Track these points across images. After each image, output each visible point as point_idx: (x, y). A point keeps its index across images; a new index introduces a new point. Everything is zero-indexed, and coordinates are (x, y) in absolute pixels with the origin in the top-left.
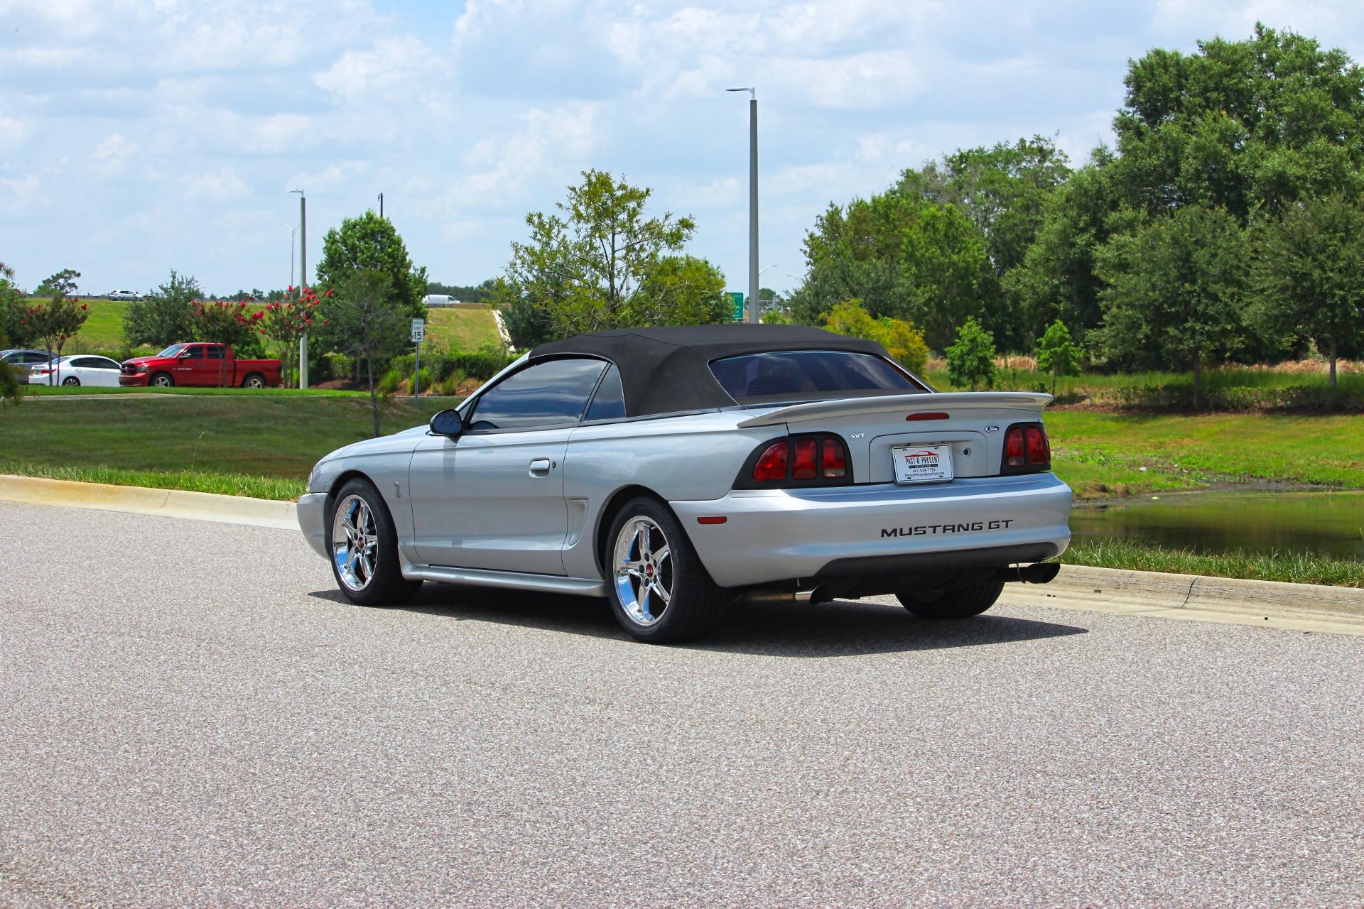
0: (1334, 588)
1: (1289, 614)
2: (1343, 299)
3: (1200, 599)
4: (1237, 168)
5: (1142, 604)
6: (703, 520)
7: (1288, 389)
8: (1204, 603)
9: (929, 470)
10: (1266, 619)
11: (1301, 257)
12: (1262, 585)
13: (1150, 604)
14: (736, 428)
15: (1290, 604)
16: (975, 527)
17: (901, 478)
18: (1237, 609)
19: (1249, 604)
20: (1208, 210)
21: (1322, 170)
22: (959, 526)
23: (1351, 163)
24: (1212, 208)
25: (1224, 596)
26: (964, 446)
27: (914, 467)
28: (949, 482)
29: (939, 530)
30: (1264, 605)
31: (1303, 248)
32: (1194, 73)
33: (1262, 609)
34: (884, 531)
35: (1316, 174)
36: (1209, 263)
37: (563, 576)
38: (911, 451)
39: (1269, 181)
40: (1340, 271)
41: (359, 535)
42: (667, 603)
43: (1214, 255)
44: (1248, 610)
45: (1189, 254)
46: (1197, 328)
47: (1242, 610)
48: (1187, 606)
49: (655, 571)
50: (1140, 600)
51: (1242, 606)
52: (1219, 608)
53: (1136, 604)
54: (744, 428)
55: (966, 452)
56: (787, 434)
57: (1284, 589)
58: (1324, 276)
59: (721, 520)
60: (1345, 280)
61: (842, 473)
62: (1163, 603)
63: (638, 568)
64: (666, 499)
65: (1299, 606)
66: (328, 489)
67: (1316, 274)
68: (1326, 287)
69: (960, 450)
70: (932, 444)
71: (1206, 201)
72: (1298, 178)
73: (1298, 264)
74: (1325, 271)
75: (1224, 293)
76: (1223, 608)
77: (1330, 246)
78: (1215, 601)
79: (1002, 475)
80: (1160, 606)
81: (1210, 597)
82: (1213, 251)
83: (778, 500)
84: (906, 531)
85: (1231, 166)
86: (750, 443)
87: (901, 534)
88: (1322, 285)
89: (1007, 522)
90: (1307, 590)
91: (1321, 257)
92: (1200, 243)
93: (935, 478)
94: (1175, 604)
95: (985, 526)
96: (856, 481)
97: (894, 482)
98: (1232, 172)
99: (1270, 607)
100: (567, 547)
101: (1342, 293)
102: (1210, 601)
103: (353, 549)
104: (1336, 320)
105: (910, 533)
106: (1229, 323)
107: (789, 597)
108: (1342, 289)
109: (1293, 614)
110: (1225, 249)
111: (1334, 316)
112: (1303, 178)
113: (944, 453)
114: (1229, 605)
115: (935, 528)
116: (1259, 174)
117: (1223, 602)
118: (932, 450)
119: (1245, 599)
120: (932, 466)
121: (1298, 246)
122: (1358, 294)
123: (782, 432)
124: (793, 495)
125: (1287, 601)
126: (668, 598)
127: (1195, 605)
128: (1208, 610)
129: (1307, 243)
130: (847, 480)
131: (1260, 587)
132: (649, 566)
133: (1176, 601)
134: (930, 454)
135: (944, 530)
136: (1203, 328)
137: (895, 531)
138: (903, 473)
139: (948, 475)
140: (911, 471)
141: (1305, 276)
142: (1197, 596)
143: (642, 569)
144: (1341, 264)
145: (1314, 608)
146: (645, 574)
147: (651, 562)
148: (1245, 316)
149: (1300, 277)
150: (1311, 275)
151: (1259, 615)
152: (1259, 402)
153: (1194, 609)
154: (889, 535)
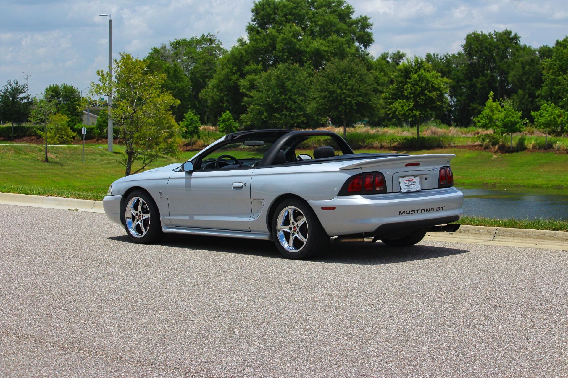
0: (560, 232)
1: (543, 242)
2: (350, 102)
3: (500, 237)
4: (300, 47)
5: (474, 239)
6: (323, 208)
7: (326, 139)
8: (503, 239)
9: (412, 187)
10: (536, 245)
11: (332, 84)
12: (529, 231)
13: (477, 239)
14: (339, 170)
15: (543, 239)
16: (432, 210)
17: (403, 190)
18: (519, 241)
19: (524, 239)
20: (291, 65)
21: (334, 48)
22: (427, 209)
23: (347, 45)
24: (293, 64)
25: (512, 235)
26: (425, 176)
27: (407, 185)
28: (419, 191)
30: (531, 239)
31: (333, 80)
32: (280, 7)
33: (530, 241)
34: (400, 212)
35: (332, 50)
36: (292, 87)
37: (249, 232)
38: (406, 179)
39: (312, 53)
40: (349, 90)
41: (139, 214)
42: (305, 243)
43: (294, 84)
44: (524, 241)
45: (284, 83)
46: (288, 114)
47: (521, 241)
48: (495, 240)
49: (298, 229)
50: (472, 237)
51: (521, 240)
52: (510, 240)
53: (471, 239)
54: (342, 170)
55: (426, 179)
56: (361, 173)
57: (540, 232)
58: (342, 92)
59: (334, 208)
60: (351, 94)
61: (382, 189)
62: (483, 238)
63: (289, 228)
64: (305, 199)
65: (548, 239)
66: (123, 195)
67: (339, 91)
68: (343, 96)
69: (423, 178)
70: (413, 176)
71: (290, 61)
72: (325, 51)
73: (331, 87)
74: (342, 90)
75: (299, 99)
76: (512, 241)
77: (344, 80)
78: (508, 238)
79: (438, 188)
80: (482, 240)
81: (505, 236)
82: (294, 82)
83: (359, 200)
84: (408, 212)
85: (298, 46)
86: (346, 176)
87: (406, 213)
88: (341, 97)
89: (443, 207)
90: (551, 233)
91: (341, 84)
92: (288, 79)
93: (414, 190)
94: (489, 239)
95: (435, 209)
96: (387, 192)
97: (400, 191)
98: (298, 49)
99: (534, 240)
100: (252, 219)
101: (350, 99)
102: (505, 238)
103: (136, 220)
104: (347, 111)
105: (409, 213)
106: (301, 112)
107: (361, 240)
108: (349, 97)
109: (545, 243)
110: (299, 81)
111: (346, 109)
112: (327, 52)
113: (417, 179)
114: (514, 240)
115: (418, 210)
116: (308, 50)
117: (511, 238)
118: (413, 178)
119: (522, 237)
120: (414, 185)
121: (330, 79)
122: (356, 100)
123: (359, 172)
124: (365, 198)
125: (542, 238)
126: (305, 241)
127: (499, 239)
128: (505, 241)
129: (334, 78)
130: (384, 191)
131: (529, 232)
132: (294, 227)
133: (489, 238)
134: (412, 180)
135: (421, 211)
136: (290, 114)
137: (404, 212)
138: (404, 188)
139: (419, 189)
140: (406, 187)
141: (334, 92)
142: (499, 235)
143: (290, 229)
144: (349, 87)
145: (555, 240)
146: (292, 231)
147: (295, 225)
148: (308, 109)
149: (331, 93)
150: (336, 92)
151: (533, 243)
152: (314, 145)
153: (499, 241)
154: (402, 214)
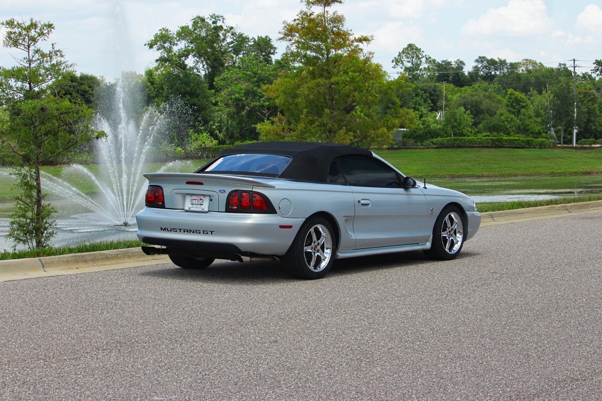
9: (198, 206)
27: (193, 204)
28: (207, 212)
29: (182, 231)
34: (161, 228)
38: (194, 197)
55: (211, 200)
79: (226, 212)
84: (169, 230)
89: (212, 232)
93: (200, 210)
96: (166, 207)
118: (202, 198)
120: (201, 205)
130: (163, 207)
134: (201, 199)
137: (165, 229)
138: (188, 206)
139: (206, 209)
140: (191, 206)
154: (163, 230)
